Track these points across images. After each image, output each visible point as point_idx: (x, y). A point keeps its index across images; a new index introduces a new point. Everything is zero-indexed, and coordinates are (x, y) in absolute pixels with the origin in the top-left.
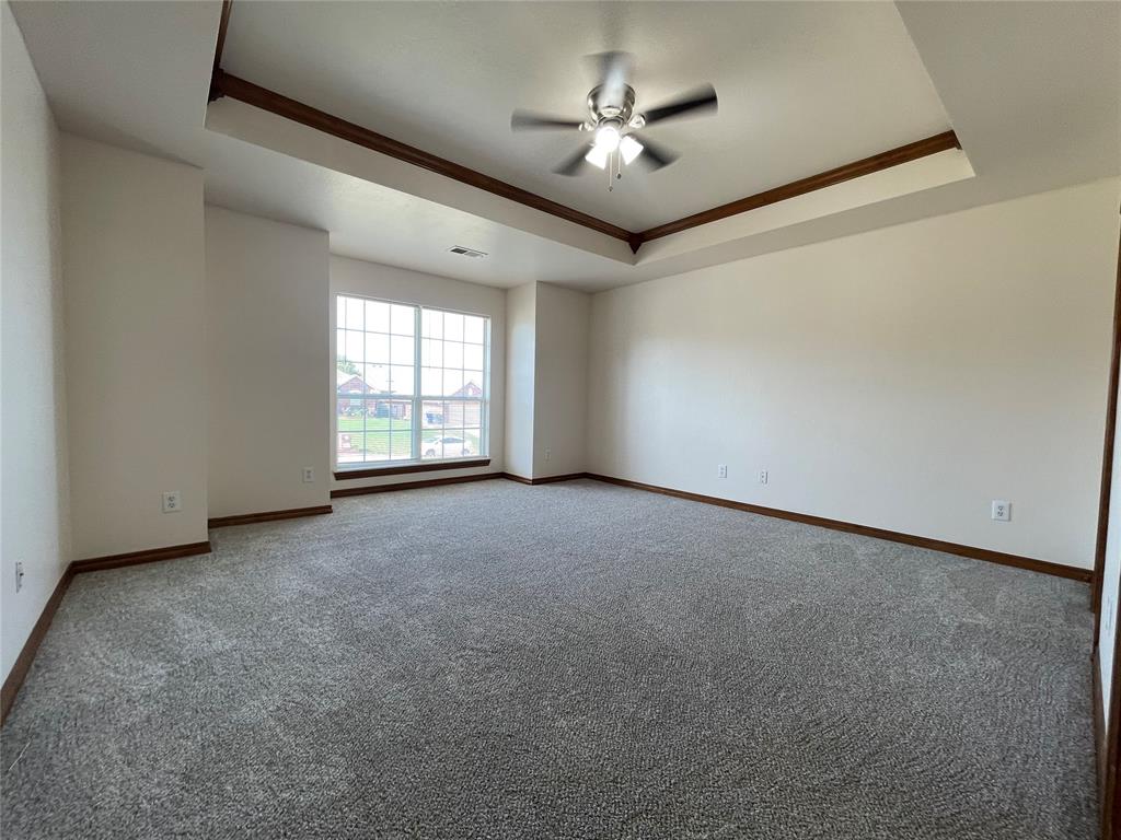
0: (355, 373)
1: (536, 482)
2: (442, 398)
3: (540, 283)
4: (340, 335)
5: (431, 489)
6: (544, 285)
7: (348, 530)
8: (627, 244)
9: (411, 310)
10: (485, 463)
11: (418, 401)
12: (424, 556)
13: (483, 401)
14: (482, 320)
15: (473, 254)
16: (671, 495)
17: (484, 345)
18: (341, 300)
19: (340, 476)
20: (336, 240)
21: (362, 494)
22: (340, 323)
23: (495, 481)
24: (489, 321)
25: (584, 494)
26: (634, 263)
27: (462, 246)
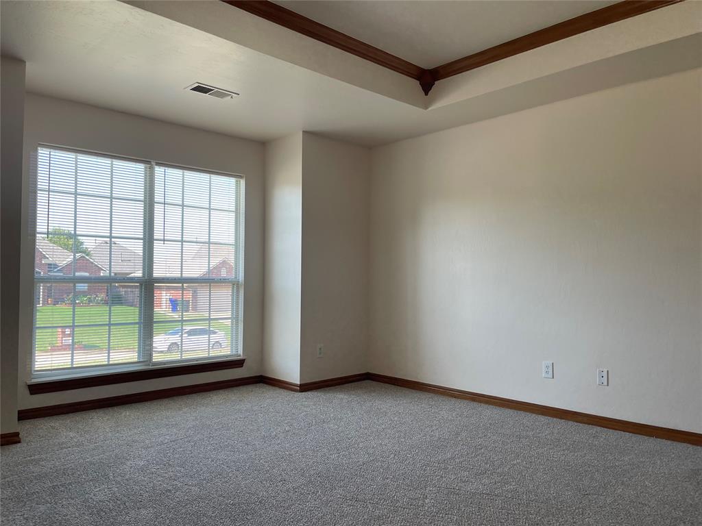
0: (84, 252)
1: (305, 388)
2: (182, 280)
3: (307, 133)
4: (41, 198)
5: (166, 401)
6: (314, 138)
7: (37, 469)
8: (418, 82)
9: (140, 167)
10: (238, 363)
11: (148, 285)
12: (143, 512)
13: (235, 284)
14: (233, 180)
15: (221, 94)
16: (480, 402)
17: (237, 212)
18: (43, 153)
19: (37, 389)
20: (35, 72)
21: (68, 413)
22: (42, 183)
23: (250, 387)
24: (243, 182)
25: (369, 404)
26: (426, 108)
27: (207, 82)
